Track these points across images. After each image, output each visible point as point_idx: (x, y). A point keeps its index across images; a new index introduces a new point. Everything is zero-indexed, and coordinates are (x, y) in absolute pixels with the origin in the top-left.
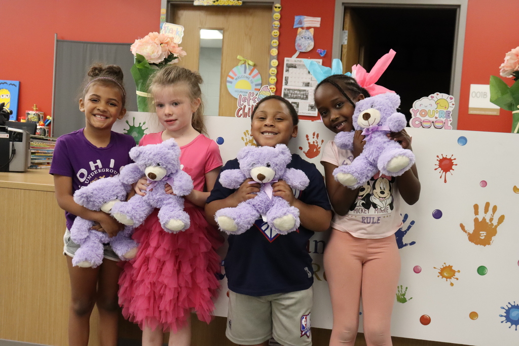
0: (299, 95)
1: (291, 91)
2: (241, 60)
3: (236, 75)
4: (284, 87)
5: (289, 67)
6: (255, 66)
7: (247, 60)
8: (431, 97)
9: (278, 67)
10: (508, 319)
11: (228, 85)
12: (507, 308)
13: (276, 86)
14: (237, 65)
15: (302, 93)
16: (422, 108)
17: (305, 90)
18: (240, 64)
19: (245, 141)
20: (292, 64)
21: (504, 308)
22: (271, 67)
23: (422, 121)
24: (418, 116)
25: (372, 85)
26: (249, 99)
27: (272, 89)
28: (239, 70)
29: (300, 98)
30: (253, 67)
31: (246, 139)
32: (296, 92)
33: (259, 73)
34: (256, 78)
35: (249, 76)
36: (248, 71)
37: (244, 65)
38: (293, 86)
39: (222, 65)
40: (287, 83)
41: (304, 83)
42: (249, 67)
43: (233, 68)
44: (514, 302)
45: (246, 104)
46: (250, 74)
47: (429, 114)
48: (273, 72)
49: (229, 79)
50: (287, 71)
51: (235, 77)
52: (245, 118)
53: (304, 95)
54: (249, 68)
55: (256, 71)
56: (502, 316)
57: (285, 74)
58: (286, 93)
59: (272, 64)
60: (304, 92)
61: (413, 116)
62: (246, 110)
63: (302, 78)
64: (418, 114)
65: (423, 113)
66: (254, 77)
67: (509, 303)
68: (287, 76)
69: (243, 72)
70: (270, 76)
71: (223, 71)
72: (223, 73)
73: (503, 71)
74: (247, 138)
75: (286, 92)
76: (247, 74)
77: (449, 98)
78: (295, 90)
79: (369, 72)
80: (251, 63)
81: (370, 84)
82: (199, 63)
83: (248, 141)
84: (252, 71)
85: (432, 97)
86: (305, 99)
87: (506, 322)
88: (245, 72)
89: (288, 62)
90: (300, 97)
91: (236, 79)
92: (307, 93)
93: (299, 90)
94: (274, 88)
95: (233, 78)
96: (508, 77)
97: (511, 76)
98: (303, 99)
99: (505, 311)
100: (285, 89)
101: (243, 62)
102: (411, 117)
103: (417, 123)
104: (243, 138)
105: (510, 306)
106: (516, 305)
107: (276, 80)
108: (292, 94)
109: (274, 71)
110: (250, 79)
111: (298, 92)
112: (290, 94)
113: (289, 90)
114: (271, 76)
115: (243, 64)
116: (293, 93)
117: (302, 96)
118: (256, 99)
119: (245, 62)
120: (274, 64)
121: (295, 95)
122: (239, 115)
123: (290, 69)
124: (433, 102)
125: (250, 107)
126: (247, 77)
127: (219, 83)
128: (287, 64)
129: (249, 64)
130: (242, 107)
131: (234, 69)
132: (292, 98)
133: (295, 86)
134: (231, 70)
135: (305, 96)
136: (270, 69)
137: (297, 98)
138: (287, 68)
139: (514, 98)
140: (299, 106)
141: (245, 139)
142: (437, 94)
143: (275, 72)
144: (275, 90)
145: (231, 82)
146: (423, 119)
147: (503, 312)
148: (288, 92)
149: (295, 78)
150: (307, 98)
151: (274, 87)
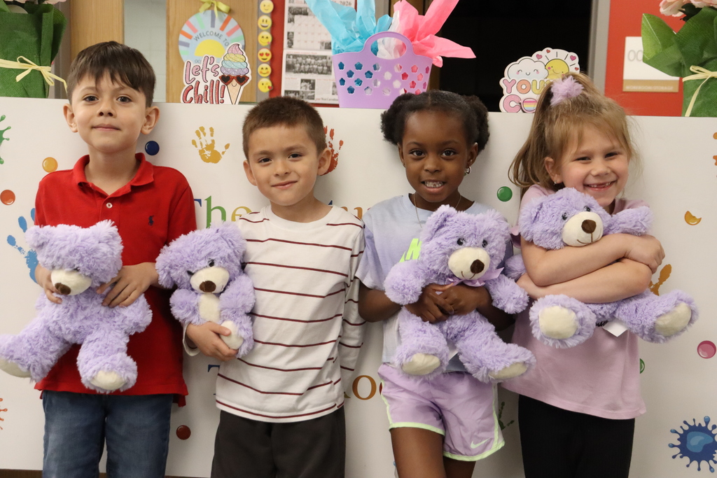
0: (315, 67)
1: (300, 59)
2: (204, 3)
3: (195, 31)
4: (286, 51)
5: (294, 14)
6: (230, 12)
7: (215, 2)
8: (537, 55)
9: (273, 14)
10: (685, 450)
11: (181, 48)
12: (682, 432)
13: (271, 50)
14: (197, 11)
15: (320, 61)
16: (522, 76)
17: (325, 57)
18: (202, 10)
19: (199, 148)
20: (301, 8)
21: (676, 432)
22: (260, 14)
23: (521, 102)
24: (514, 91)
25: (428, 37)
26: (205, 69)
27: (265, 57)
28: (201, 20)
29: (317, 72)
30: (227, 15)
31: (201, 144)
32: (309, 60)
33: (239, 26)
34: (234, 36)
35: (221, 32)
36: (218, 24)
37: (210, 12)
38: (303, 49)
39: (168, 11)
40: (292, 44)
41: (322, 43)
42: (218, 14)
43: (191, 16)
44: (694, 420)
45: (199, 78)
46: (222, 29)
47: (534, 87)
48: (265, 24)
49: (182, 38)
50: (291, 21)
51: (194, 35)
52: (199, 105)
53: (323, 66)
54: (220, 18)
55: (233, 23)
56: (673, 446)
57: (288, 27)
58: (290, 63)
59: (262, 8)
60: (324, 60)
61: (505, 92)
62: (201, 91)
63: (319, 34)
64: (514, 88)
65: (524, 87)
66: (229, 34)
67: (685, 422)
68: (291, 31)
69: (210, 25)
70: (259, 31)
71: (171, 23)
72: (171, 27)
73: (664, 4)
74: (203, 140)
75: (291, 60)
76: (217, 29)
77: (569, 57)
78: (307, 57)
79: (424, 15)
80: (224, 7)
81: (426, 35)
82: (123, 9)
83: (204, 146)
84: (226, 22)
85: (539, 57)
86: (326, 74)
87: (681, 457)
88: (213, 25)
89: (292, 5)
90: (317, 69)
91: (197, 39)
92: (329, 61)
93: (315, 57)
94: (267, 55)
95: (190, 37)
96: (673, 15)
97: (680, 14)
98: (322, 73)
99: (679, 437)
100: (288, 56)
101: (209, 6)
102: (503, 95)
103: (513, 104)
104: (194, 143)
105: (686, 428)
106: (697, 425)
107: (270, 39)
108: (301, 64)
109: (265, 21)
110: (223, 38)
111: (313, 61)
112: (298, 65)
113: (295, 56)
114: (262, 31)
115: (209, 9)
116: (304, 61)
117: (321, 68)
118: (218, 70)
119: (212, 6)
120: (266, 8)
121: (307, 67)
122: (188, 99)
123: (297, 17)
124: (540, 66)
125: (208, 84)
126: (217, 35)
127: (164, 47)
128: (290, 8)
129: (219, 10)
130: (193, 84)
131: (192, 20)
132: (302, 72)
133: (307, 49)
134: (185, 21)
135: (325, 68)
136: (258, 18)
137: (311, 72)
138: (291, 16)
139: (683, 53)
140: (316, 87)
141: (198, 144)
142: (548, 51)
143: (269, 23)
144: (269, 58)
145: (187, 45)
146: (523, 97)
147: (675, 439)
148: (295, 60)
149: (306, 33)
150: (329, 70)
151: (269, 52)
